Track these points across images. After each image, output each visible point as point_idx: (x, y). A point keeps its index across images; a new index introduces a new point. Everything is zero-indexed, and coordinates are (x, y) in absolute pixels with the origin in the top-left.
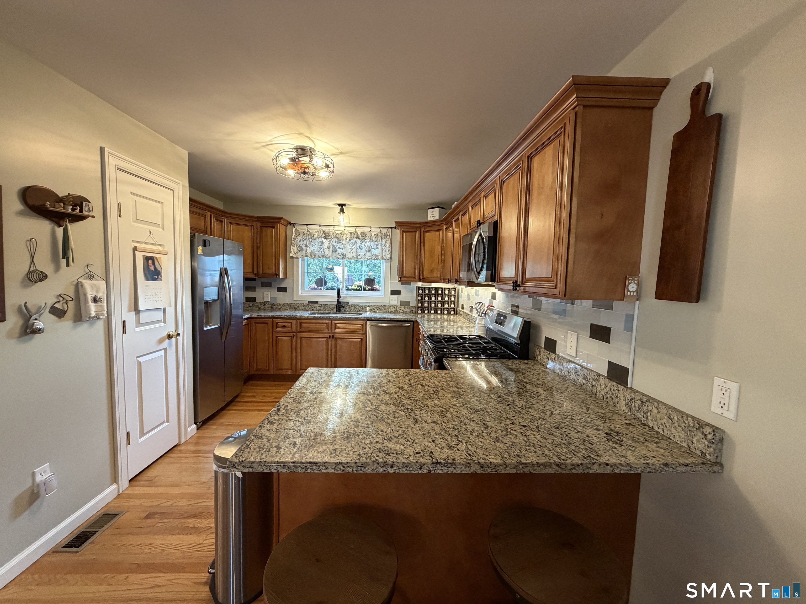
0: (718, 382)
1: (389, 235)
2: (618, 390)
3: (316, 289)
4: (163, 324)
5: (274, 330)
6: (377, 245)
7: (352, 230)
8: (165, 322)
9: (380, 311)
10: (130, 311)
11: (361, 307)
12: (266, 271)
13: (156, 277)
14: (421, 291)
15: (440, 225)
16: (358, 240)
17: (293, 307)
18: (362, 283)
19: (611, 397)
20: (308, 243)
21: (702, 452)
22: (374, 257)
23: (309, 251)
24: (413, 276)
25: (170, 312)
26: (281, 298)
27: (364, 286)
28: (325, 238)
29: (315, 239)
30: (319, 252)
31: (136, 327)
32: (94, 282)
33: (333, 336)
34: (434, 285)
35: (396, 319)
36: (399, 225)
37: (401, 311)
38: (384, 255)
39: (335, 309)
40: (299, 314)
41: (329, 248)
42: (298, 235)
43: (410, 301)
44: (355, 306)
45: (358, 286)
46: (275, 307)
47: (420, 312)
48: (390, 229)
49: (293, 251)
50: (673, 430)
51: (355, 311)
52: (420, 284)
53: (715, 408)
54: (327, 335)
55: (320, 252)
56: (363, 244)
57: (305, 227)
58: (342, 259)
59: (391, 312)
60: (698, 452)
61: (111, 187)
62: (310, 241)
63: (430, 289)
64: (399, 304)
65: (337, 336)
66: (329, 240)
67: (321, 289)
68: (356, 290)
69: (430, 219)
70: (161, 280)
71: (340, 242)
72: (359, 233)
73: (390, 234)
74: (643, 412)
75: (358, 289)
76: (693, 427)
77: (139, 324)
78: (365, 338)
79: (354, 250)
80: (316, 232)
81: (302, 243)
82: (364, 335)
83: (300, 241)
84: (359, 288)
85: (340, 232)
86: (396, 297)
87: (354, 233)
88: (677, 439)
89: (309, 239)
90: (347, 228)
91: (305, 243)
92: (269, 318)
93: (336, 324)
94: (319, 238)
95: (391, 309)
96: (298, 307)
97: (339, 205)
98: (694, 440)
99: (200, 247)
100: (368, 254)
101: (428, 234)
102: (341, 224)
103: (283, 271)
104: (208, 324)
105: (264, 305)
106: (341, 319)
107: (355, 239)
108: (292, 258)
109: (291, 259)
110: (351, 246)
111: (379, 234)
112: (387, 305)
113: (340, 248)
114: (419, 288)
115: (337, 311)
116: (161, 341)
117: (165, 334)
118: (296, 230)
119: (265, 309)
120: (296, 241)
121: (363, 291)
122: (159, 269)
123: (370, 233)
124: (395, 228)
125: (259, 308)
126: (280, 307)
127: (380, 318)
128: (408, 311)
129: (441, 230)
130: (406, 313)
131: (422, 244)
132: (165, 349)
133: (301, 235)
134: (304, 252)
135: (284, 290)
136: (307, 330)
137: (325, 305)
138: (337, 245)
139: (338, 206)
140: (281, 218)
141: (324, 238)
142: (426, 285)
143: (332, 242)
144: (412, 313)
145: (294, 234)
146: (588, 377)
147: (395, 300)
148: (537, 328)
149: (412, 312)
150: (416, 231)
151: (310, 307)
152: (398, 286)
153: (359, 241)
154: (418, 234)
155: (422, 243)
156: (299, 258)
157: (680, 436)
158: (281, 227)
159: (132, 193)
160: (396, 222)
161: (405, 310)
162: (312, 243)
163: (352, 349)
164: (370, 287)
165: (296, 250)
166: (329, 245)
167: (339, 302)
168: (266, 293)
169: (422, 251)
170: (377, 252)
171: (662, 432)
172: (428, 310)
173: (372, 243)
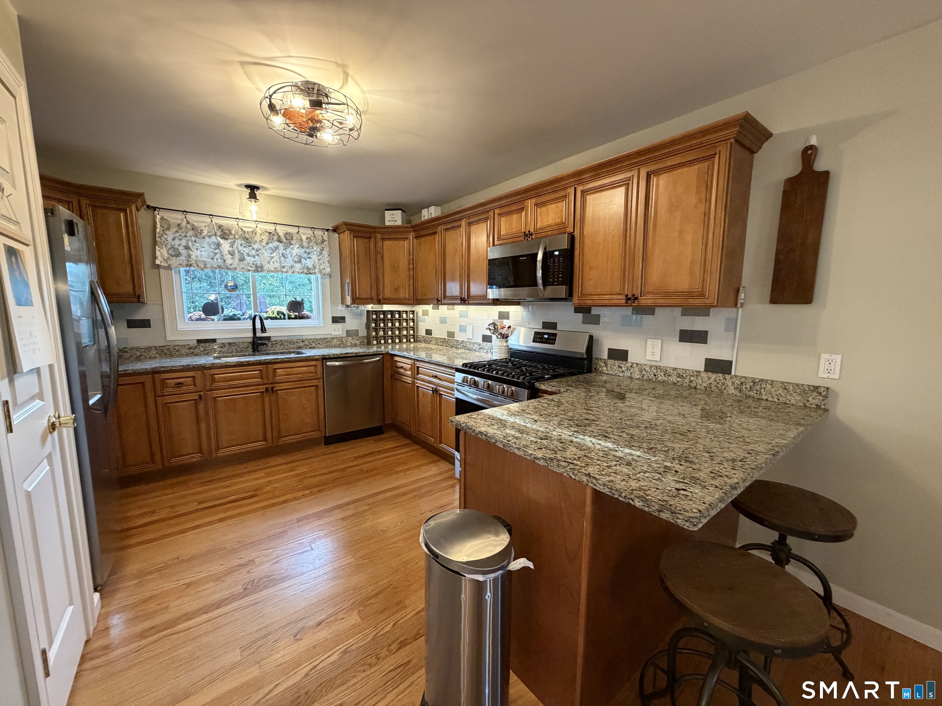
1: (326, 240)
2: (725, 379)
3: (205, 320)
4: (41, 402)
5: (159, 393)
6: (309, 253)
8: (42, 397)
9: (320, 346)
14: (373, 317)
15: (403, 232)
16: (279, 244)
18: (284, 309)
20: (189, 244)
22: (305, 271)
23: (193, 257)
26: (139, 338)
27: (287, 312)
28: (223, 237)
30: (212, 259)
33: (271, 388)
38: (321, 267)
39: (251, 349)
41: (232, 254)
42: (168, 229)
43: (358, 330)
45: (278, 313)
47: (374, 342)
48: (326, 233)
49: (160, 255)
53: (822, 374)
54: (262, 388)
55: (215, 260)
56: (289, 250)
57: (181, 215)
58: (254, 271)
62: (193, 240)
65: (278, 387)
66: (229, 241)
67: (213, 320)
68: (276, 318)
69: (388, 224)
70: (32, 304)
71: (250, 246)
72: (282, 234)
78: (320, 385)
79: (276, 258)
80: (205, 227)
81: (177, 242)
82: (318, 381)
83: (174, 239)
84: (280, 316)
86: (339, 326)
87: (274, 233)
89: (191, 237)
90: (260, 226)
92: (145, 373)
93: (274, 370)
94: (210, 237)
96: (178, 351)
99: (66, 236)
101: (387, 243)
102: (252, 218)
107: (276, 243)
108: (159, 267)
109: (155, 270)
110: (270, 252)
111: (312, 238)
113: (250, 255)
114: (370, 312)
115: (254, 351)
116: (44, 439)
117: (46, 423)
120: (164, 239)
121: (287, 320)
123: (298, 236)
124: (337, 231)
132: (50, 457)
133: (173, 230)
134: (183, 258)
135: (145, 324)
137: (230, 344)
138: (245, 250)
139: (245, 189)
141: (220, 236)
143: (236, 244)
145: (158, 226)
147: (338, 330)
149: (362, 344)
150: (369, 238)
151: (202, 349)
152: (341, 311)
153: (282, 246)
154: (372, 242)
156: (172, 269)
160: (338, 224)
161: (353, 342)
162: (197, 245)
164: (297, 314)
166: (231, 249)
167: (255, 338)
169: (379, 265)
170: (311, 263)
173: (303, 250)
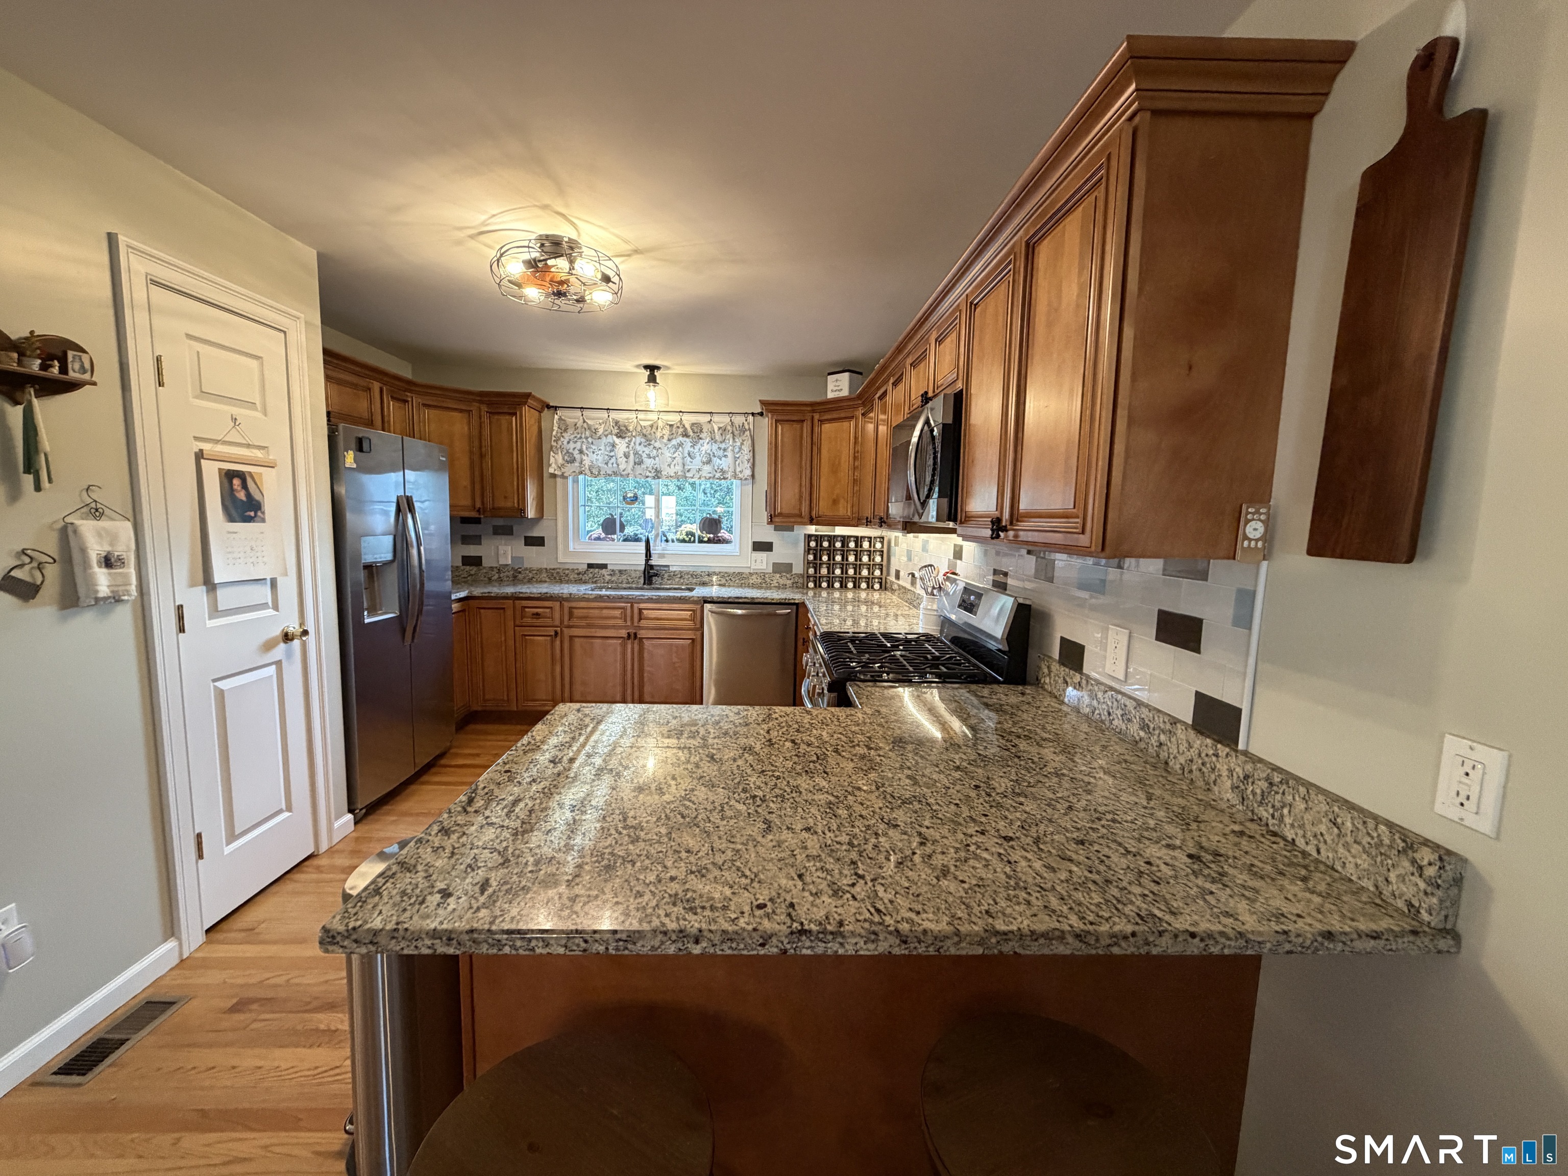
0: (1453, 746)
1: (749, 429)
2: (1217, 756)
3: (604, 539)
4: (270, 612)
5: (518, 623)
6: (725, 450)
7: (674, 418)
8: (276, 607)
9: (732, 584)
10: (193, 585)
11: (693, 575)
12: (501, 503)
13: (252, 514)
14: (813, 544)
15: (849, 407)
16: (685, 439)
17: (558, 575)
18: (695, 528)
19: (1200, 770)
20: (584, 447)
21: (1410, 905)
22: (718, 475)
23: (587, 462)
24: (797, 512)
25: (287, 587)
26: (534, 558)
27: (699, 532)
28: (619, 436)
29: (599, 438)
30: (607, 464)
31: (210, 619)
32: (104, 523)
33: (635, 634)
34: (840, 531)
35: (762, 601)
36: (770, 407)
37: (775, 583)
38: (738, 469)
39: (642, 580)
40: (566, 589)
41: (626, 456)
42: (566, 430)
43: (791, 564)
44: (681, 575)
45: (687, 535)
46: (520, 576)
47: (811, 585)
48: (751, 418)
49: (554, 462)
50: (1341, 850)
51: (682, 584)
52: (812, 529)
53: (1445, 805)
54: (623, 633)
55: (610, 465)
56: (697, 448)
57: (578, 413)
58: (654, 478)
59: (753, 586)
60: (1400, 904)
61: (135, 320)
62: (588, 442)
63: (832, 539)
64: (770, 570)
65: (642, 634)
66: (627, 440)
67: (613, 540)
68: (684, 541)
69: (830, 395)
70: (263, 521)
71: (650, 445)
72: (688, 426)
73: (752, 427)
74: (1273, 806)
75: (687, 539)
76: (1391, 847)
77: (215, 611)
78: (699, 640)
79: (679, 460)
80: (600, 424)
81: (572, 445)
82: (699, 633)
83: (568, 443)
84: (690, 538)
85: (650, 423)
86: (762, 556)
87: (678, 425)
88: (1350, 870)
89: (587, 438)
90: (663, 416)
91: (578, 445)
92: (506, 597)
93: (640, 610)
94: (606, 436)
95: (754, 580)
96: (567, 576)
97: (646, 367)
98: (1392, 877)
99: (351, 453)
100: (707, 468)
101: (827, 427)
102: (652, 408)
103: (535, 503)
104: (373, 611)
105: (499, 571)
106: (650, 600)
107: (681, 439)
108: (554, 476)
109: (552, 480)
110: (672, 451)
111: (729, 428)
112: (747, 571)
113: (649, 456)
114: (809, 537)
115: (644, 584)
116: (269, 646)
117: (277, 632)
118: (560, 419)
119: (500, 580)
120: (560, 443)
121: (697, 544)
122: (257, 496)
123: (709, 426)
124: (761, 414)
125: (490, 579)
126: (531, 575)
127: (729, 598)
128: (789, 582)
129: (852, 417)
130: (784, 587)
131: (815, 449)
132: (278, 663)
133: (570, 431)
134: (577, 464)
135: (539, 542)
136: (583, 623)
137: (620, 571)
138: (644, 451)
139: (644, 371)
140: (528, 395)
141: (616, 435)
142: (824, 530)
143: (632, 444)
144: (797, 587)
145: (555, 428)
146: (1152, 726)
147: (762, 562)
148: (1044, 618)
149: (795, 586)
150: (803, 421)
151: (591, 575)
152: (767, 534)
153: (687, 442)
154: (806, 426)
155: (815, 445)
156: (566, 478)
157: (1357, 865)
158: (528, 414)
159: (189, 336)
160: (763, 403)
161: (782, 582)
162: (594, 447)
163: (675, 660)
164: (712, 536)
165: (560, 461)
166: (627, 450)
167: (649, 567)
168: (502, 549)
169: (815, 462)
170: (726, 463)
171: (1314, 854)
172: (828, 582)
173: (715, 447)
